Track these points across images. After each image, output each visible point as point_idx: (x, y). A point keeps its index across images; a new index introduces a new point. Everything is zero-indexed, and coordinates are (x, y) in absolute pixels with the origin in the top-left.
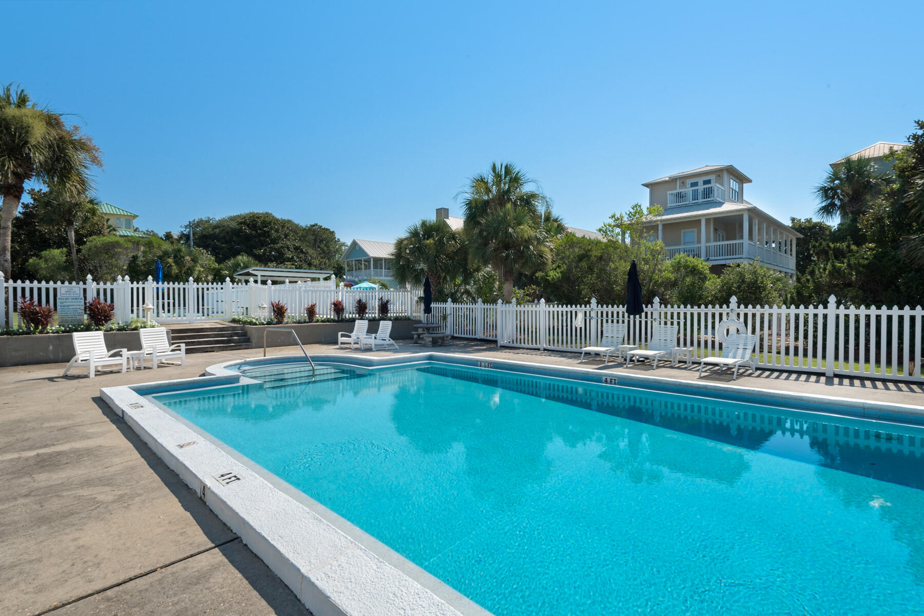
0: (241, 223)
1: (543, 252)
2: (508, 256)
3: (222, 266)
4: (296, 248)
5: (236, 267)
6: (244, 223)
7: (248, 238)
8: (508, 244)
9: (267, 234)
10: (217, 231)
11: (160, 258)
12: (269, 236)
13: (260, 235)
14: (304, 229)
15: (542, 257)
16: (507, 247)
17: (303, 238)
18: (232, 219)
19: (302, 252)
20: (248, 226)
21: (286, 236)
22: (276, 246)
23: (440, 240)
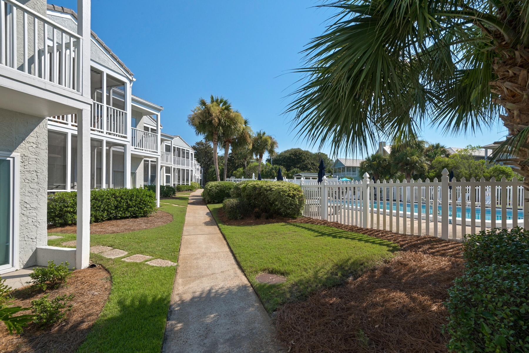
0: (291, 154)
1: (423, 166)
2: (407, 168)
3: (289, 172)
4: (312, 163)
5: (293, 173)
6: (292, 154)
7: (293, 160)
8: (407, 163)
9: (301, 158)
10: (281, 158)
11: (271, 170)
12: (301, 159)
13: (298, 159)
14: (314, 155)
15: (423, 168)
16: (407, 165)
17: (315, 159)
18: (285, 152)
19: (314, 165)
20: (293, 155)
21: (308, 158)
22: (304, 163)
23: (379, 162)
